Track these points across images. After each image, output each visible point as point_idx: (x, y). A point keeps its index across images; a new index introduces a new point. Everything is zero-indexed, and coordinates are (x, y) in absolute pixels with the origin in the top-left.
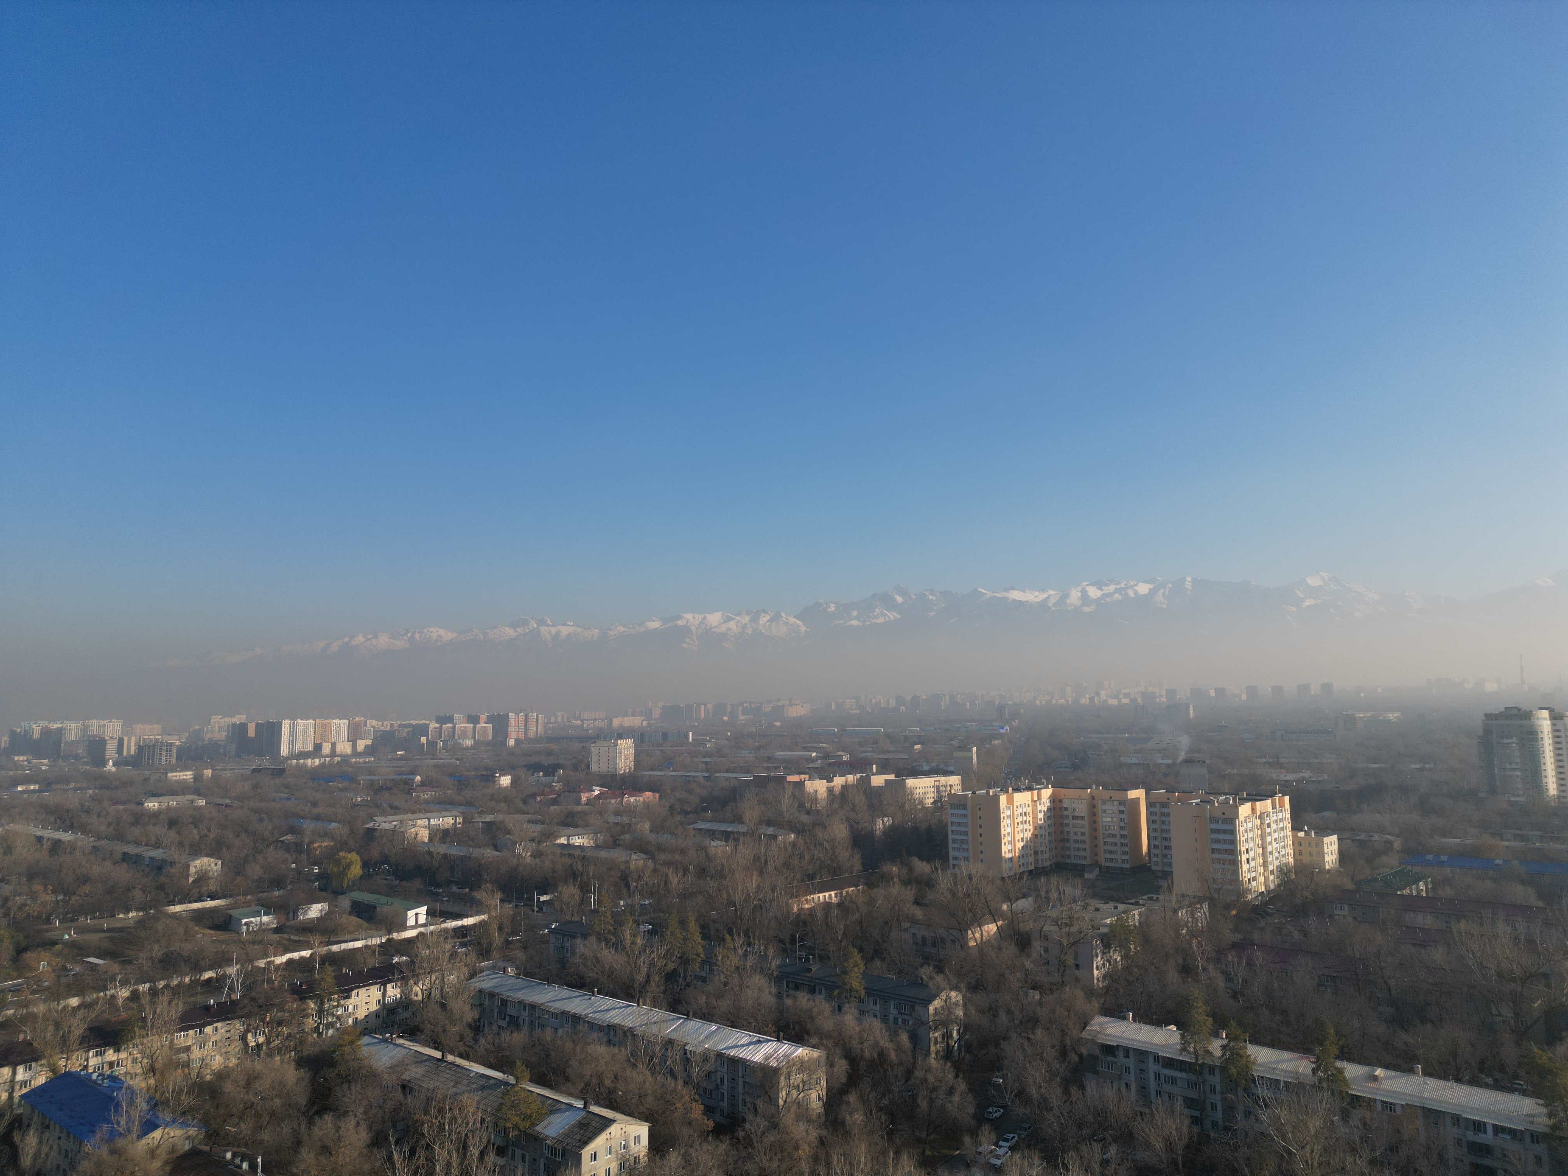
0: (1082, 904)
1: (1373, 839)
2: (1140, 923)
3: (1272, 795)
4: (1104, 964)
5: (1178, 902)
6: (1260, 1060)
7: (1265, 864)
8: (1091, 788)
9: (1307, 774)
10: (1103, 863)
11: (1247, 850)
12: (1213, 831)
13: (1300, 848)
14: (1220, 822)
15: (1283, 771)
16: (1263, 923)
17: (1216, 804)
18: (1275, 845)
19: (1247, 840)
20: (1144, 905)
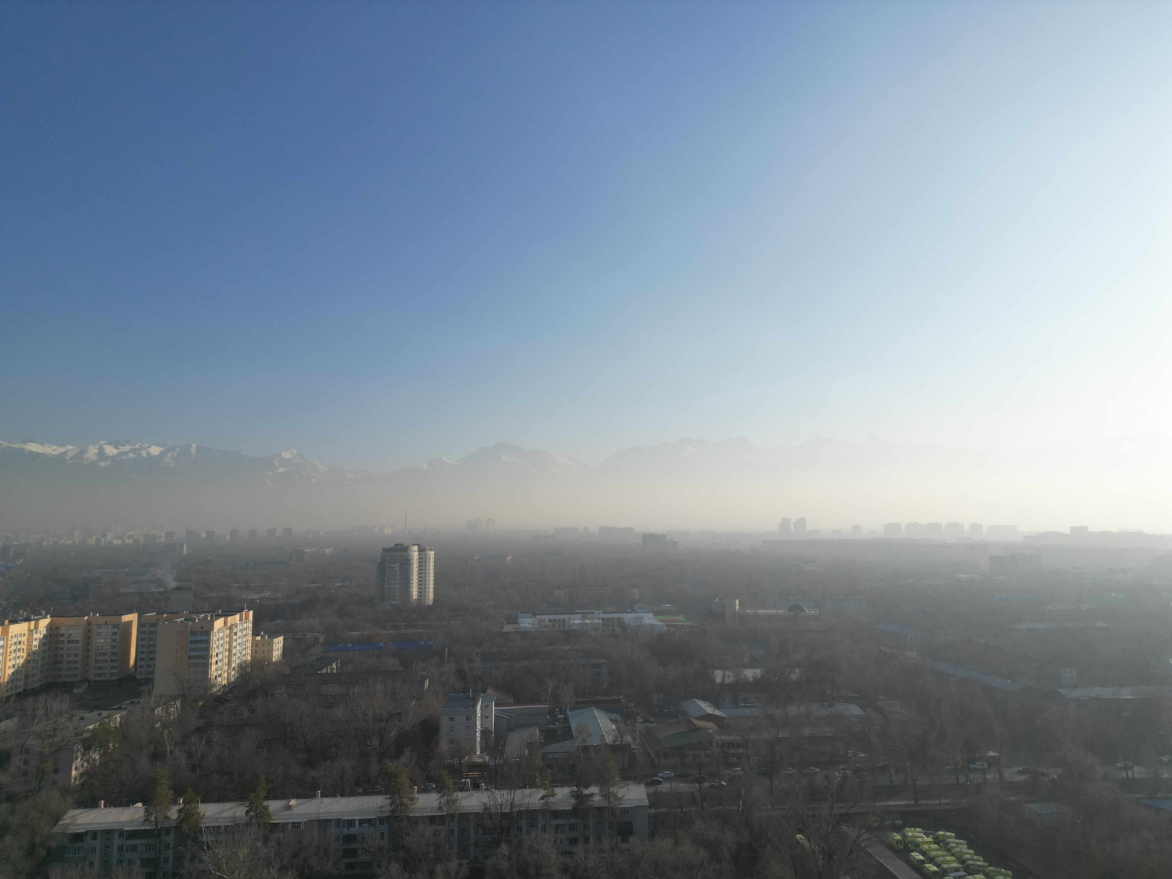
0: (68, 715)
1: (307, 636)
2: (120, 723)
3: (240, 611)
4: (82, 764)
5: (156, 702)
6: (207, 814)
7: (229, 664)
8: (89, 615)
9: (267, 594)
10: (92, 678)
11: (217, 654)
12: (192, 642)
13: (256, 648)
14: (199, 634)
15: (250, 592)
16: (222, 708)
17: (197, 621)
18: (238, 648)
19: (218, 647)
20: (126, 709)
